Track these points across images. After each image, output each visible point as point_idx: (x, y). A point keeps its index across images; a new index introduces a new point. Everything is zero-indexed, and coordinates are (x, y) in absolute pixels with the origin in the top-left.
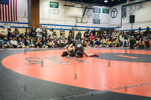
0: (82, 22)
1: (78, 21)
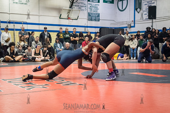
1: (62, 17)
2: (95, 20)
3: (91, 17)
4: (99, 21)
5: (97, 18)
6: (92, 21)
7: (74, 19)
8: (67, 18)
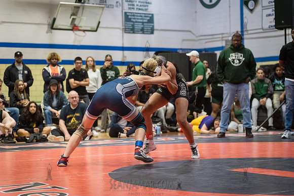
0: (74, 28)
1: (57, 24)
2: (143, 31)
3: (131, 24)
4: (152, 33)
5: (148, 26)
6: (134, 33)
7: (89, 29)
8: (71, 28)
